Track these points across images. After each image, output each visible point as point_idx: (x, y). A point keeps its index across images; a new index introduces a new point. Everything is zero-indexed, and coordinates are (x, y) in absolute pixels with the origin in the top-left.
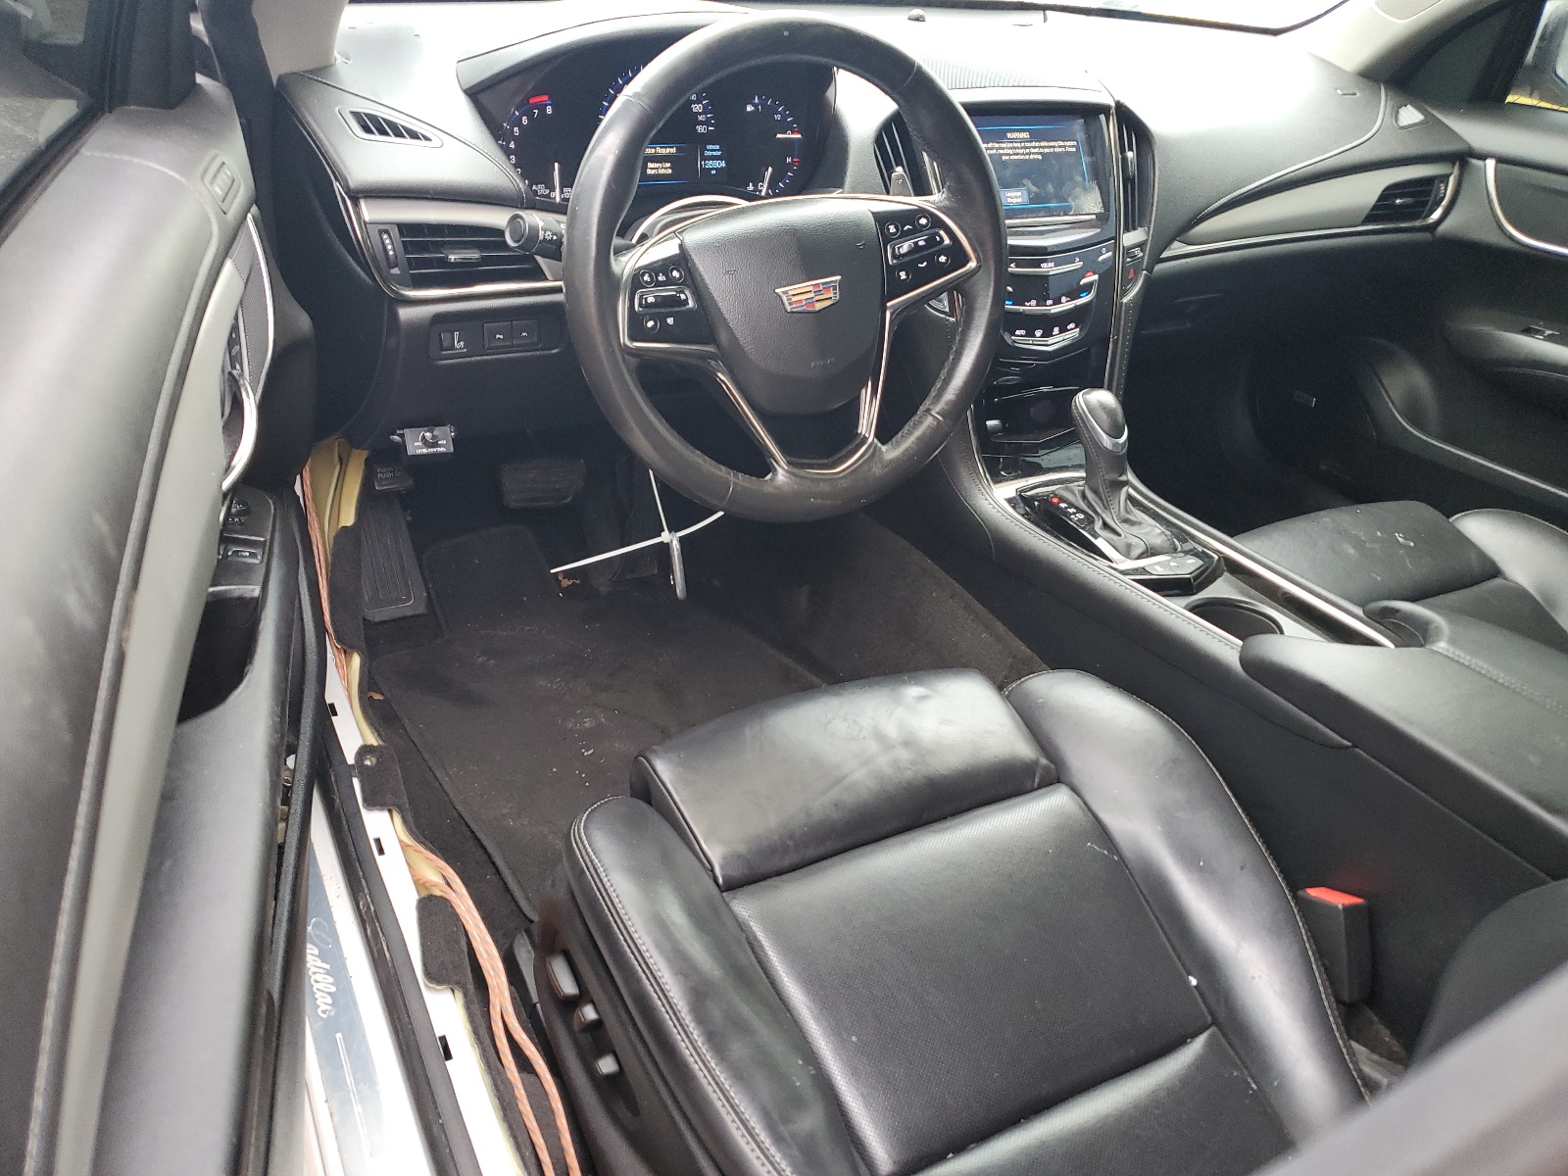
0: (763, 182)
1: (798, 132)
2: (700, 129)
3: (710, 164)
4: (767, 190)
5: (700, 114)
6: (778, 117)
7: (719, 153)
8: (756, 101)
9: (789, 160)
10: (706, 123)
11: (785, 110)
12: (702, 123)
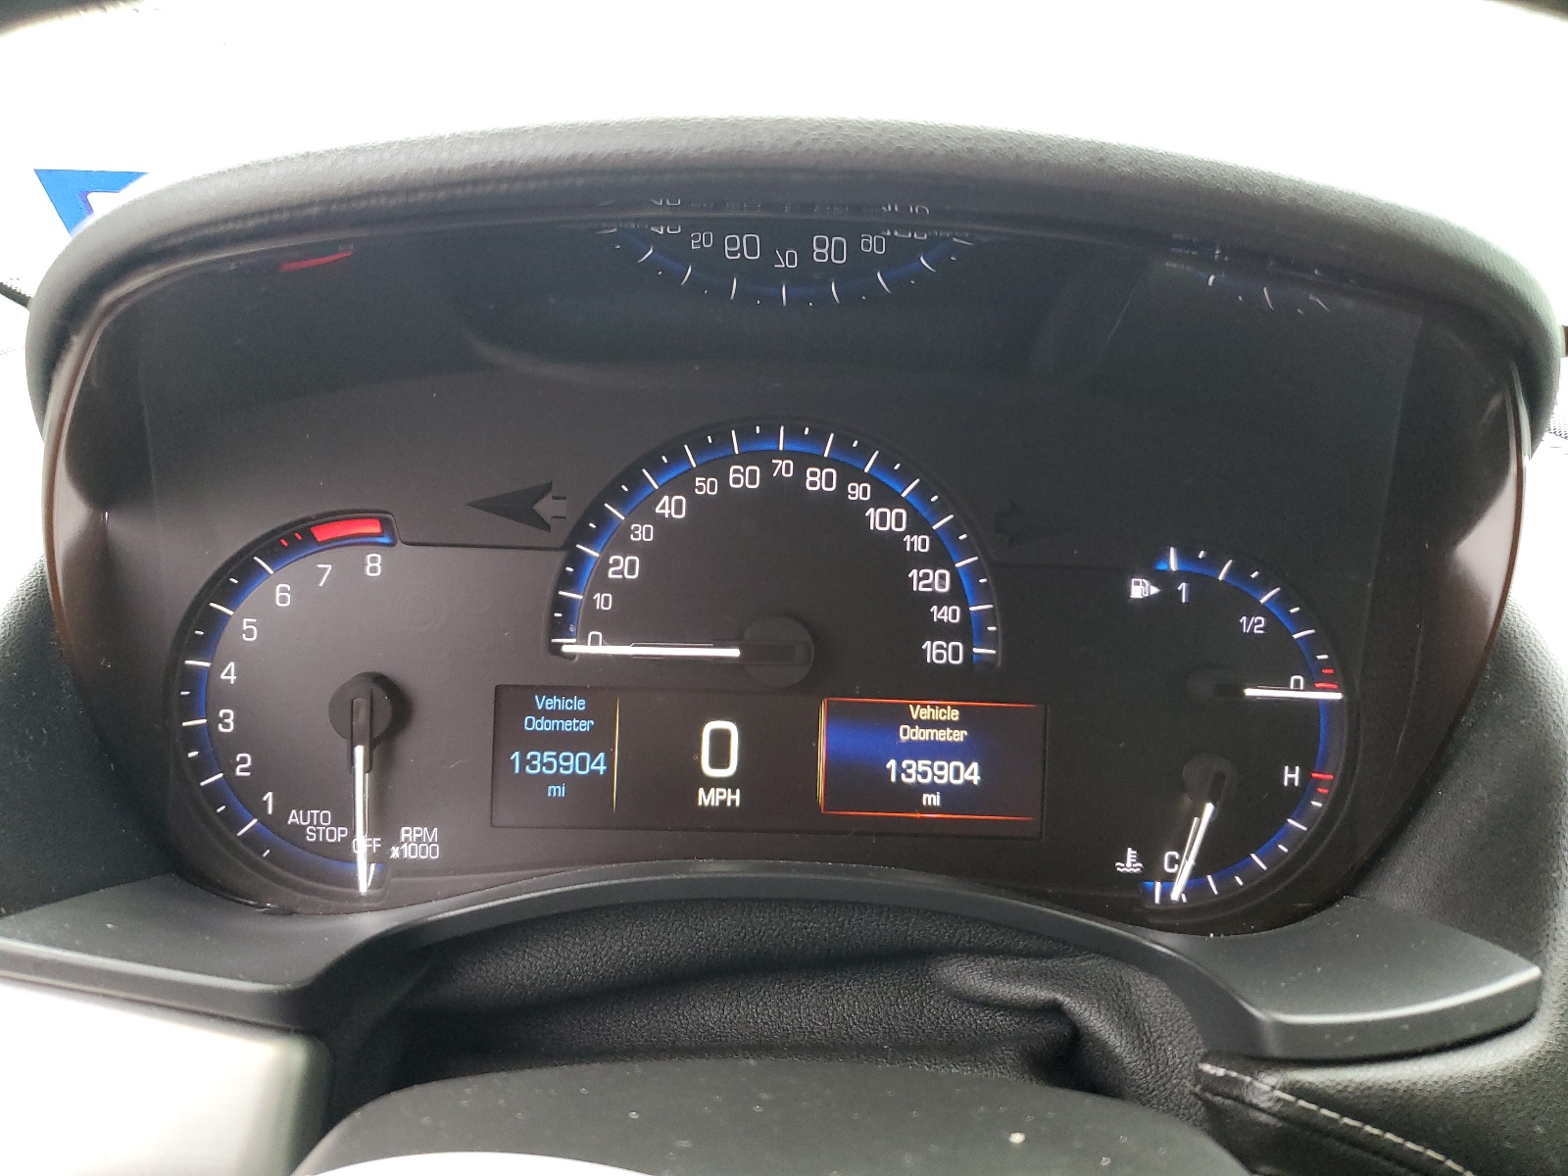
0: (1180, 849)
1: (1330, 682)
2: (935, 651)
3: (916, 771)
4: (1197, 874)
5: (941, 600)
6: (1255, 625)
7: (959, 736)
8: (1173, 563)
9: (1292, 776)
10: (965, 631)
11: (1282, 601)
12: (944, 632)
